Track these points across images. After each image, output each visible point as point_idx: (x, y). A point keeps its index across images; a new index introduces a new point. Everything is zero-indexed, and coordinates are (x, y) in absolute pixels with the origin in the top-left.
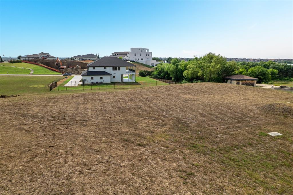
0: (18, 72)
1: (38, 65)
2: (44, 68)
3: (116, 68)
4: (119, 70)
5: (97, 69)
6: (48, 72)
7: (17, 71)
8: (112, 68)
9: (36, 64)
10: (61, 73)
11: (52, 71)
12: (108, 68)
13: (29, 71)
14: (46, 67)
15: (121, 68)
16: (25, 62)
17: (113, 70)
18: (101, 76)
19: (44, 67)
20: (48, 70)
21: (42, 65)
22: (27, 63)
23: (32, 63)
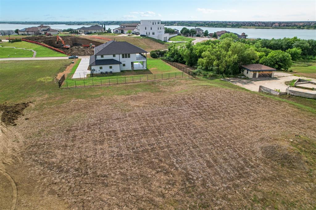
0: (20, 54)
1: (40, 44)
2: (47, 49)
3: (126, 55)
4: (129, 57)
5: (106, 57)
6: (52, 54)
7: (18, 53)
8: (121, 56)
9: (38, 44)
10: (66, 54)
11: (56, 53)
12: (117, 56)
13: (30, 54)
14: (49, 48)
15: (131, 55)
16: (25, 41)
17: (123, 57)
18: (111, 65)
19: (47, 47)
20: (52, 51)
21: (44, 44)
22: (27, 41)
23: (33, 43)
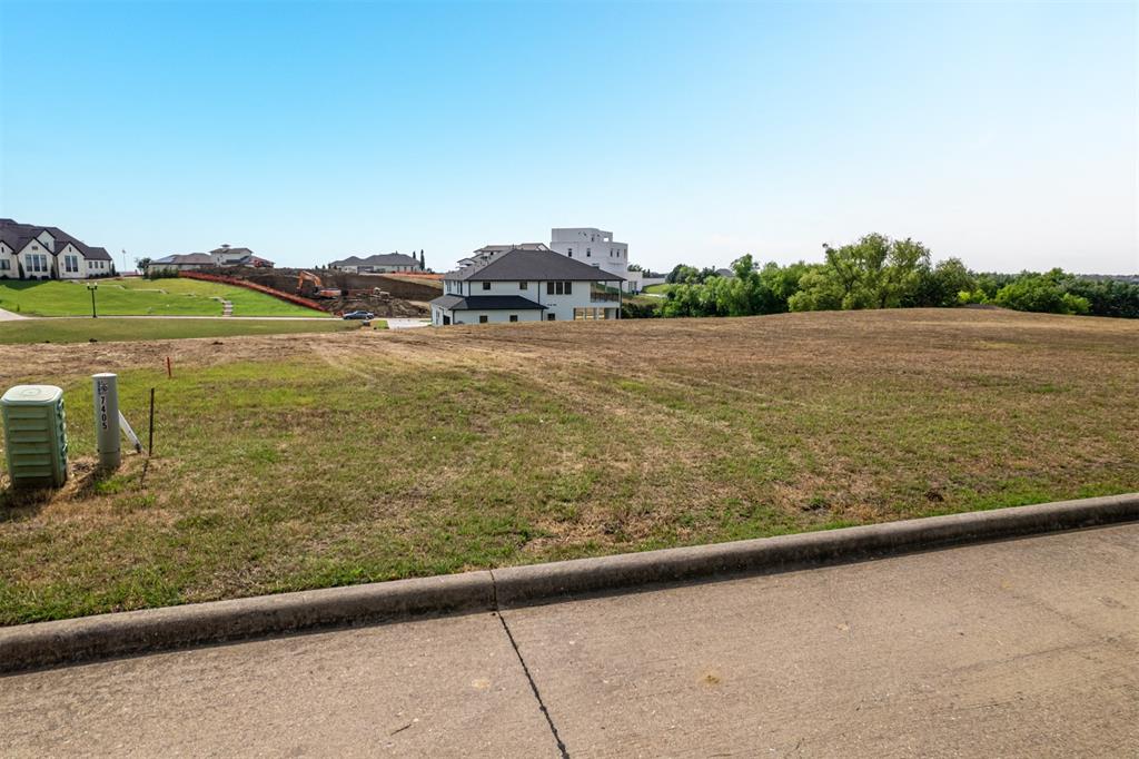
0: (181, 308)
1: (239, 285)
2: (265, 297)
3: (559, 285)
4: (569, 292)
5: (498, 289)
7: (175, 304)
8: (544, 286)
9: (233, 284)
12: (532, 287)
13: (215, 305)
14: (270, 294)
15: (575, 286)
16: (191, 278)
17: (550, 292)
18: (513, 313)
19: (262, 292)
20: (281, 302)
21: (254, 285)
22: (196, 279)
23: (217, 281)
